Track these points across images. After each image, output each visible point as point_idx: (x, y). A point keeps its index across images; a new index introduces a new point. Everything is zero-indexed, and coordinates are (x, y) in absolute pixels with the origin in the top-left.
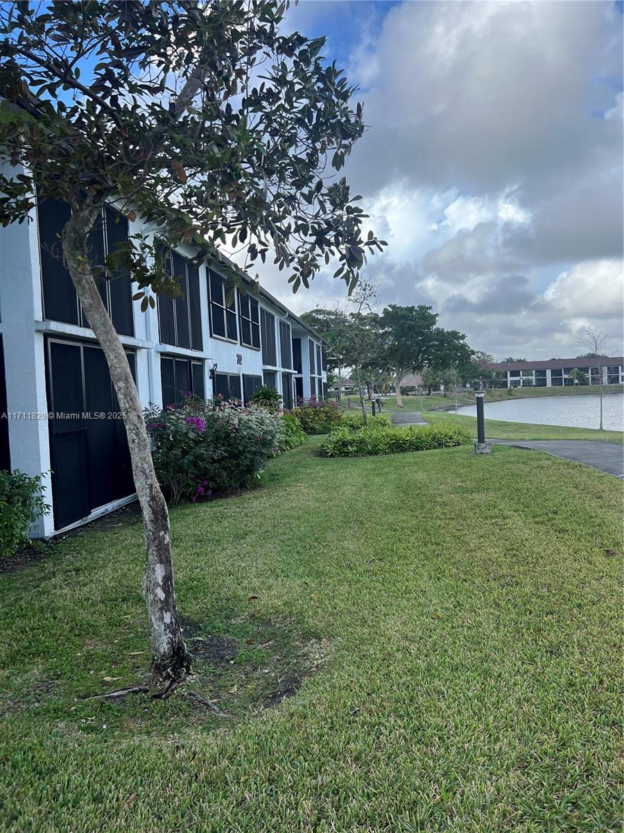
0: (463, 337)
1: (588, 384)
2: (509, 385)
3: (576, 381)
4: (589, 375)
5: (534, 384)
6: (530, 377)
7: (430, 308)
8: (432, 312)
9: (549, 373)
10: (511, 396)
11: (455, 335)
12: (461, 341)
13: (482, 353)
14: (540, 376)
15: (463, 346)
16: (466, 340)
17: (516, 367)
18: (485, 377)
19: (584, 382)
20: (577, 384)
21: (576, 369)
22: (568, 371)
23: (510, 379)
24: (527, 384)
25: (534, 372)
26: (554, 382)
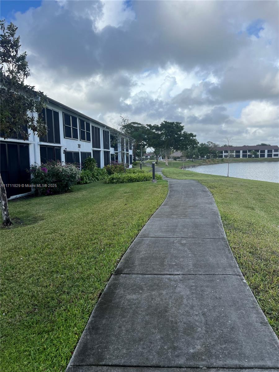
0: (195, 136)
1: (258, 157)
2: (223, 157)
3: (253, 156)
4: (259, 153)
5: (235, 157)
6: (233, 154)
7: (181, 123)
8: (182, 125)
9: (241, 152)
10: (223, 161)
11: (191, 135)
12: (194, 138)
13: (211, 142)
14: (237, 153)
15: (194, 141)
16: (196, 137)
17: (227, 149)
18: (212, 153)
19: (257, 156)
20: (253, 157)
21: (254, 151)
22: (249, 151)
23: (224, 154)
24: (231, 156)
25: (235, 151)
26: (244, 156)
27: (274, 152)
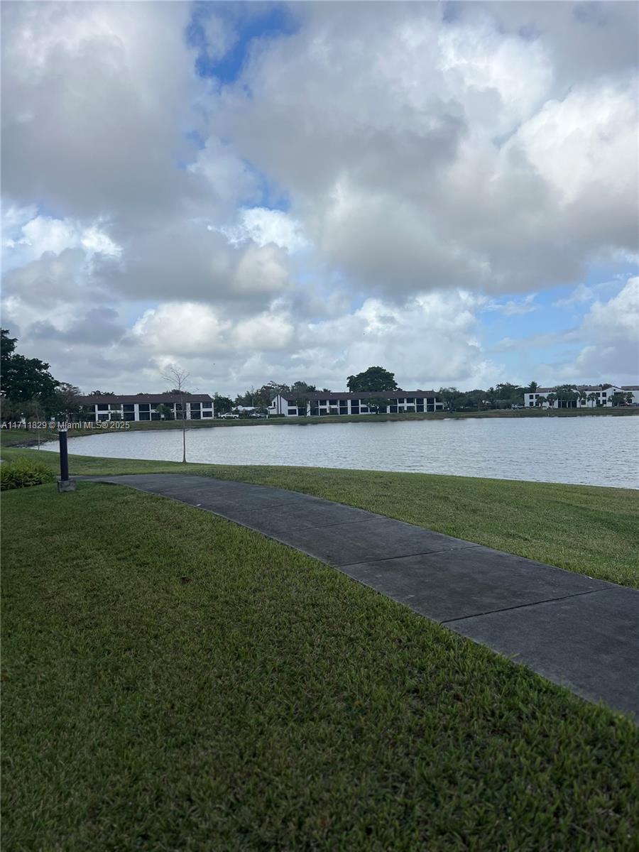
0: (46, 366)
1: (173, 419)
2: (97, 419)
3: (163, 416)
4: (174, 410)
5: (122, 418)
6: (118, 411)
7: (7, 332)
8: (10, 337)
9: (136, 407)
11: (36, 363)
12: (44, 371)
14: (128, 410)
15: (47, 376)
16: (49, 370)
17: (105, 400)
18: (71, 410)
19: (169, 416)
20: (163, 419)
21: (162, 404)
22: (154, 406)
23: (98, 412)
24: (116, 417)
25: (122, 406)
26: (142, 416)
27: (203, 408)
